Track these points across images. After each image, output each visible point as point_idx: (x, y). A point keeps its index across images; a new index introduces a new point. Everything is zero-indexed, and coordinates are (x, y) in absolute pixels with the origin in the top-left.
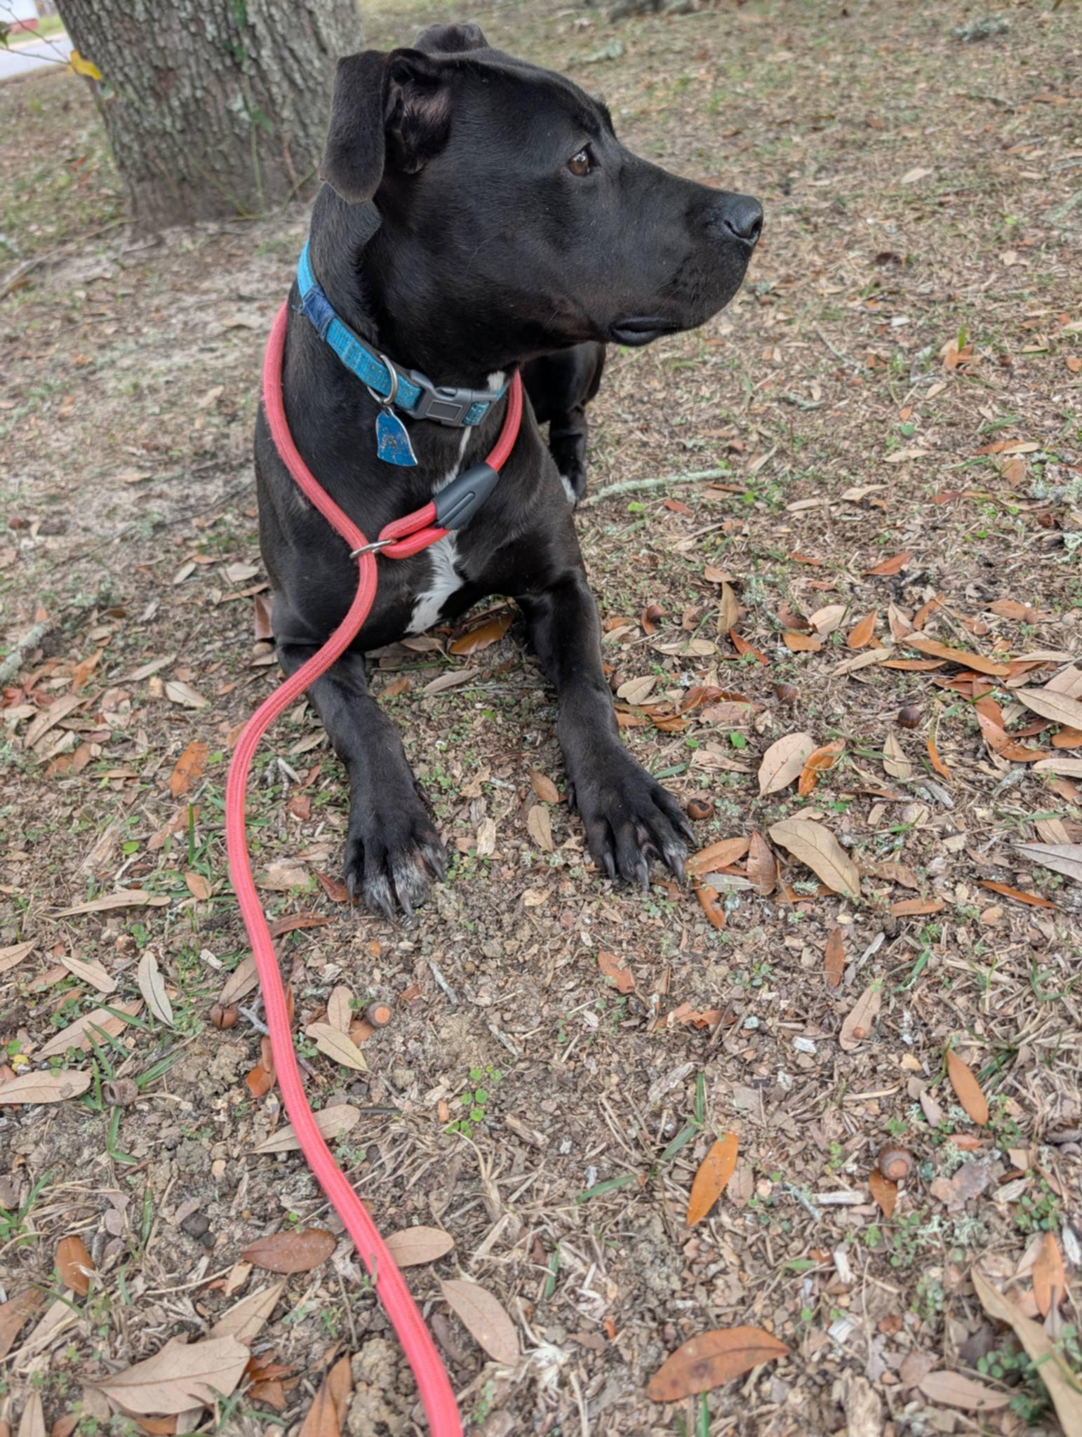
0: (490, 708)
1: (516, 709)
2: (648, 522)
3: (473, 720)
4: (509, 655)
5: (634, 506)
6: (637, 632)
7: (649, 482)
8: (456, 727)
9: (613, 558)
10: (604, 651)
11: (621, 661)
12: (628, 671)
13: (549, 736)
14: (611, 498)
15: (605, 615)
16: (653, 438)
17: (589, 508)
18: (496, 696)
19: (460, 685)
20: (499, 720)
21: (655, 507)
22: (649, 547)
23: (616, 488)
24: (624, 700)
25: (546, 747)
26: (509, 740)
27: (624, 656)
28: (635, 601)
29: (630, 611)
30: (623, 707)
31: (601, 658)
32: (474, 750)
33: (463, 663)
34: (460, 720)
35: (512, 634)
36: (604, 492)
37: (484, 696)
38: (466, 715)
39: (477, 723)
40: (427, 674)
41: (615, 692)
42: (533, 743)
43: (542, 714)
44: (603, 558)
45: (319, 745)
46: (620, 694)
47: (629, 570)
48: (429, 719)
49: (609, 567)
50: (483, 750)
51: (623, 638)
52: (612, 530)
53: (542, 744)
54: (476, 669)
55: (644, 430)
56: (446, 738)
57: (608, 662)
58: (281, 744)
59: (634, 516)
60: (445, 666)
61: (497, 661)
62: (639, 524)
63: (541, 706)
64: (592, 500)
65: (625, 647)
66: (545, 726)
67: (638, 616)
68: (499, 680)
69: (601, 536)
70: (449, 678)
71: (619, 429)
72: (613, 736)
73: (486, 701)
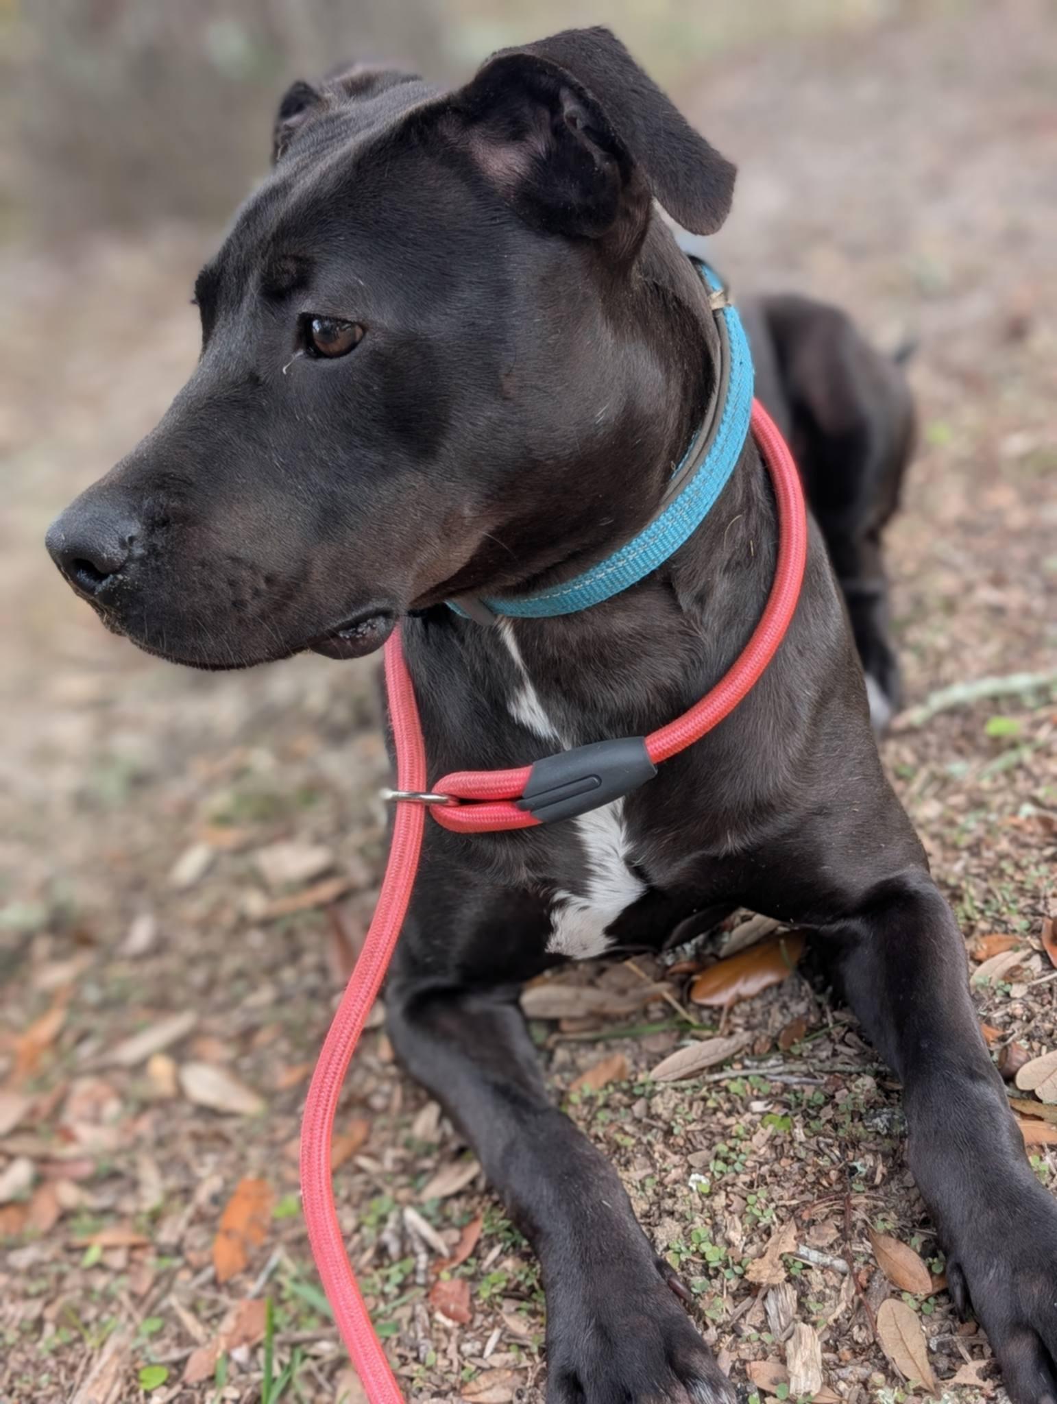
0: (779, 1111)
1: (828, 1112)
2: (1027, 755)
3: (750, 1132)
4: (799, 1008)
5: (999, 726)
6: (1036, 963)
7: (1021, 681)
8: (722, 1148)
9: (971, 823)
10: (977, 1000)
11: (1013, 1018)
12: (1029, 1037)
13: (897, 1166)
14: (952, 711)
15: (970, 931)
16: (1013, 598)
17: (911, 731)
18: (786, 1088)
19: (717, 1067)
20: (800, 1134)
21: (1037, 725)
22: (1035, 802)
23: (960, 692)
24: (1032, 1095)
25: (894, 1186)
26: (822, 1173)
27: (1017, 1008)
28: (1024, 902)
29: (1020, 923)
30: (1031, 1107)
31: (972, 1013)
32: (762, 1193)
33: (715, 1024)
34: (725, 1133)
35: (804, 969)
36: (938, 700)
37: (766, 1088)
38: (738, 1124)
39: (759, 1139)
40: (654, 1045)
41: (1010, 1078)
42: (869, 1178)
43: (880, 1123)
44: (951, 823)
45: (473, 1182)
46: (1024, 1080)
47: (1004, 845)
48: (669, 1132)
49: (965, 840)
50: (777, 1192)
51: (1012, 975)
52: (958, 768)
53: (886, 1180)
54: (743, 1037)
55: (998, 581)
56: (705, 1170)
57: (988, 1021)
58: (402, 1180)
59: (998, 746)
60: (684, 1030)
61: (778, 1020)
62: (1009, 758)
63: (873, 1106)
64: (916, 715)
65: (1018, 991)
66: (887, 1145)
67: (1035, 931)
68: (787, 1057)
69: (944, 783)
70: (694, 1053)
71: (945, 583)
73: (771, 1097)
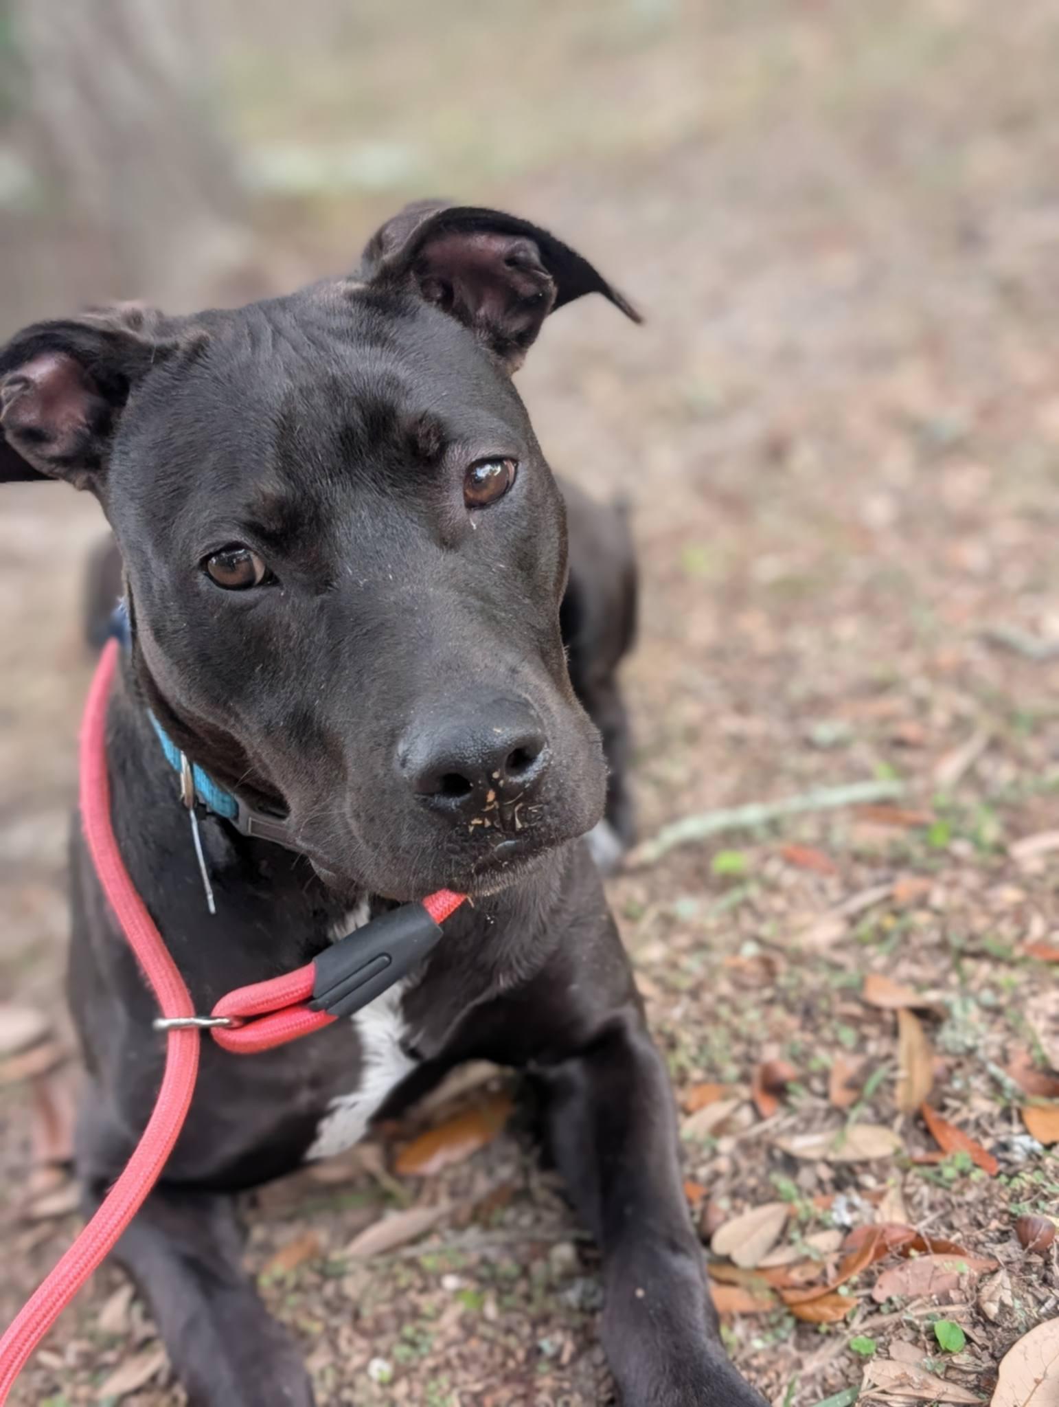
0: (471, 1286)
1: (522, 1287)
2: (754, 891)
3: (439, 1312)
4: (505, 1172)
5: (727, 861)
6: (746, 1115)
7: (752, 814)
8: (408, 1330)
9: (693, 964)
10: (682, 1157)
11: (717, 1175)
12: (734, 1194)
13: (587, 1341)
14: (690, 847)
15: (683, 1080)
16: (755, 726)
17: (644, 869)
18: (484, 1261)
19: (415, 1241)
20: (491, 1311)
21: (766, 858)
22: (759, 941)
23: (693, 827)
24: (727, 1260)
25: (582, 1365)
26: (509, 1353)
27: (723, 1164)
28: (738, 1049)
29: (732, 1071)
30: (726, 1273)
31: (677, 1171)
32: (444, 1379)
33: (418, 1193)
34: (416, 1313)
35: (513, 1128)
36: (671, 835)
37: (462, 1262)
38: (427, 1303)
39: (449, 1322)
40: (352, 1217)
41: (706, 1241)
42: (556, 1357)
43: (572, 1296)
44: (674, 966)
45: (154, 1378)
46: (720, 1244)
47: (725, 988)
48: (356, 1316)
49: (686, 983)
50: (462, 1376)
51: (720, 1129)
52: (688, 907)
53: (575, 1358)
54: (445, 1204)
55: (742, 708)
56: (388, 1355)
57: (693, 1178)
58: (83, 1375)
59: (729, 881)
60: (383, 1201)
61: (482, 1186)
62: (736, 895)
63: (568, 1277)
64: (648, 851)
65: (726, 1145)
66: (578, 1320)
67: (745, 1078)
68: (487, 1227)
69: (669, 923)
70: (395, 1224)
71: (689, 711)
72: (710, 1346)
73: (465, 1273)
